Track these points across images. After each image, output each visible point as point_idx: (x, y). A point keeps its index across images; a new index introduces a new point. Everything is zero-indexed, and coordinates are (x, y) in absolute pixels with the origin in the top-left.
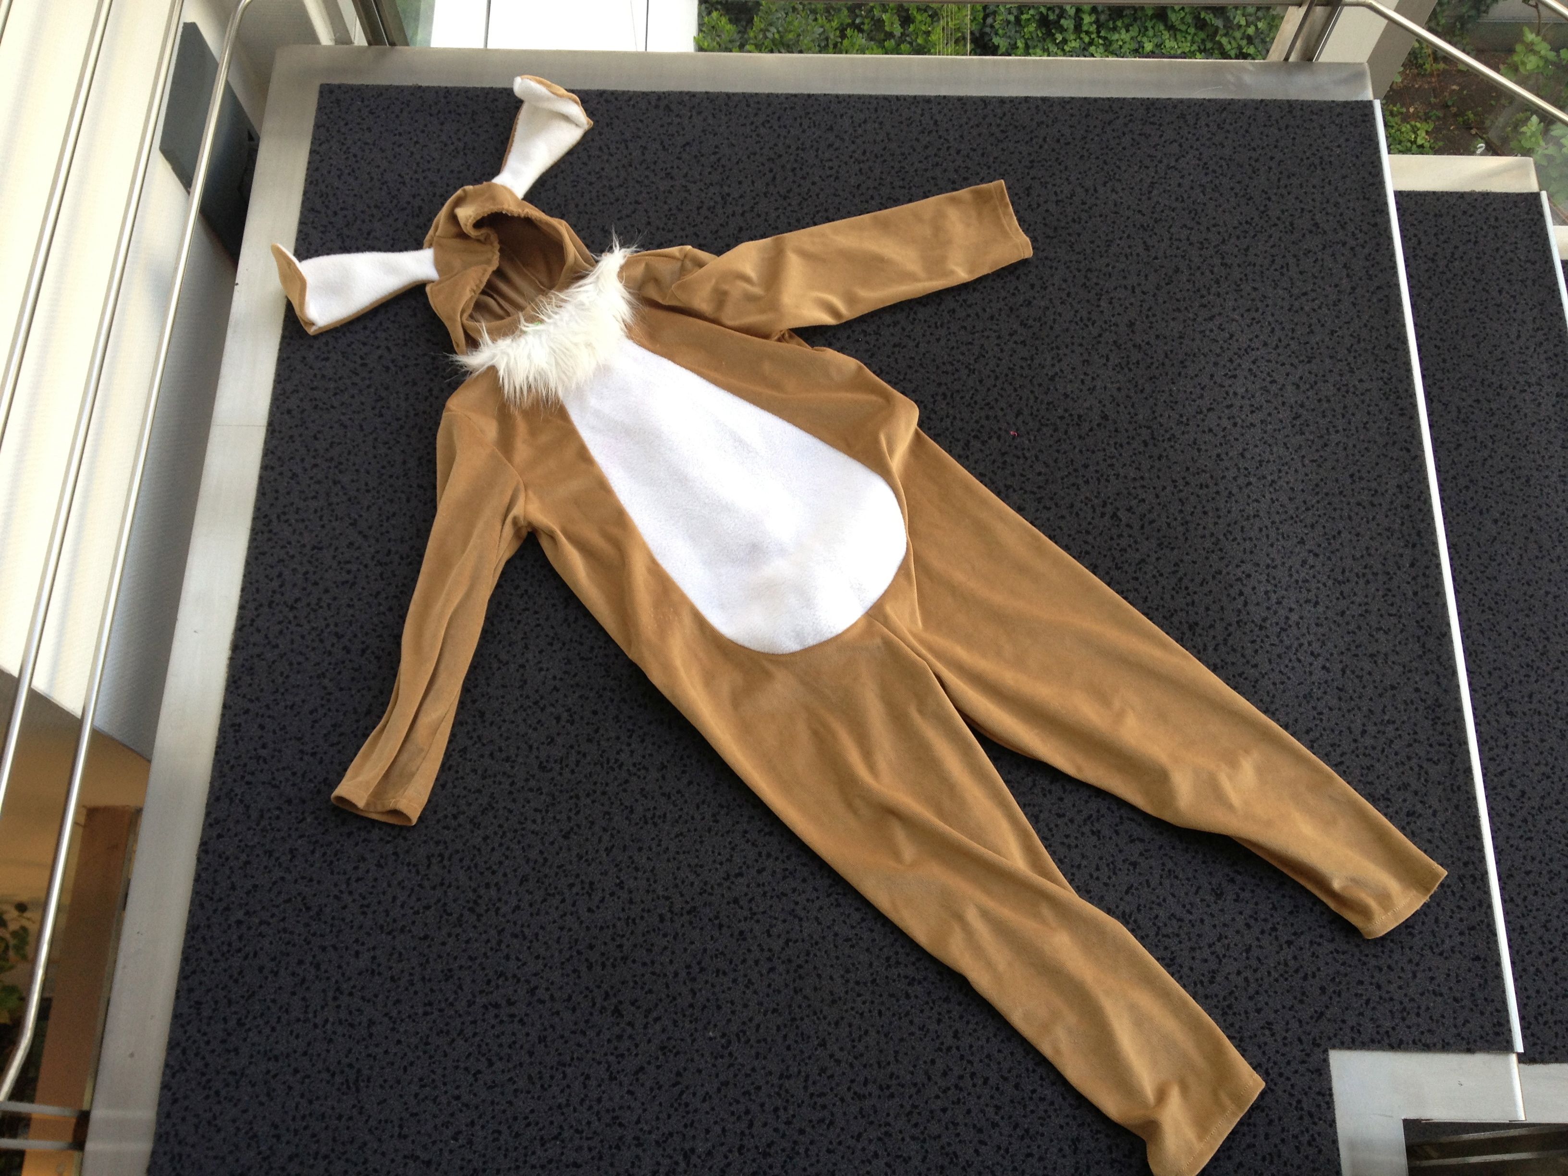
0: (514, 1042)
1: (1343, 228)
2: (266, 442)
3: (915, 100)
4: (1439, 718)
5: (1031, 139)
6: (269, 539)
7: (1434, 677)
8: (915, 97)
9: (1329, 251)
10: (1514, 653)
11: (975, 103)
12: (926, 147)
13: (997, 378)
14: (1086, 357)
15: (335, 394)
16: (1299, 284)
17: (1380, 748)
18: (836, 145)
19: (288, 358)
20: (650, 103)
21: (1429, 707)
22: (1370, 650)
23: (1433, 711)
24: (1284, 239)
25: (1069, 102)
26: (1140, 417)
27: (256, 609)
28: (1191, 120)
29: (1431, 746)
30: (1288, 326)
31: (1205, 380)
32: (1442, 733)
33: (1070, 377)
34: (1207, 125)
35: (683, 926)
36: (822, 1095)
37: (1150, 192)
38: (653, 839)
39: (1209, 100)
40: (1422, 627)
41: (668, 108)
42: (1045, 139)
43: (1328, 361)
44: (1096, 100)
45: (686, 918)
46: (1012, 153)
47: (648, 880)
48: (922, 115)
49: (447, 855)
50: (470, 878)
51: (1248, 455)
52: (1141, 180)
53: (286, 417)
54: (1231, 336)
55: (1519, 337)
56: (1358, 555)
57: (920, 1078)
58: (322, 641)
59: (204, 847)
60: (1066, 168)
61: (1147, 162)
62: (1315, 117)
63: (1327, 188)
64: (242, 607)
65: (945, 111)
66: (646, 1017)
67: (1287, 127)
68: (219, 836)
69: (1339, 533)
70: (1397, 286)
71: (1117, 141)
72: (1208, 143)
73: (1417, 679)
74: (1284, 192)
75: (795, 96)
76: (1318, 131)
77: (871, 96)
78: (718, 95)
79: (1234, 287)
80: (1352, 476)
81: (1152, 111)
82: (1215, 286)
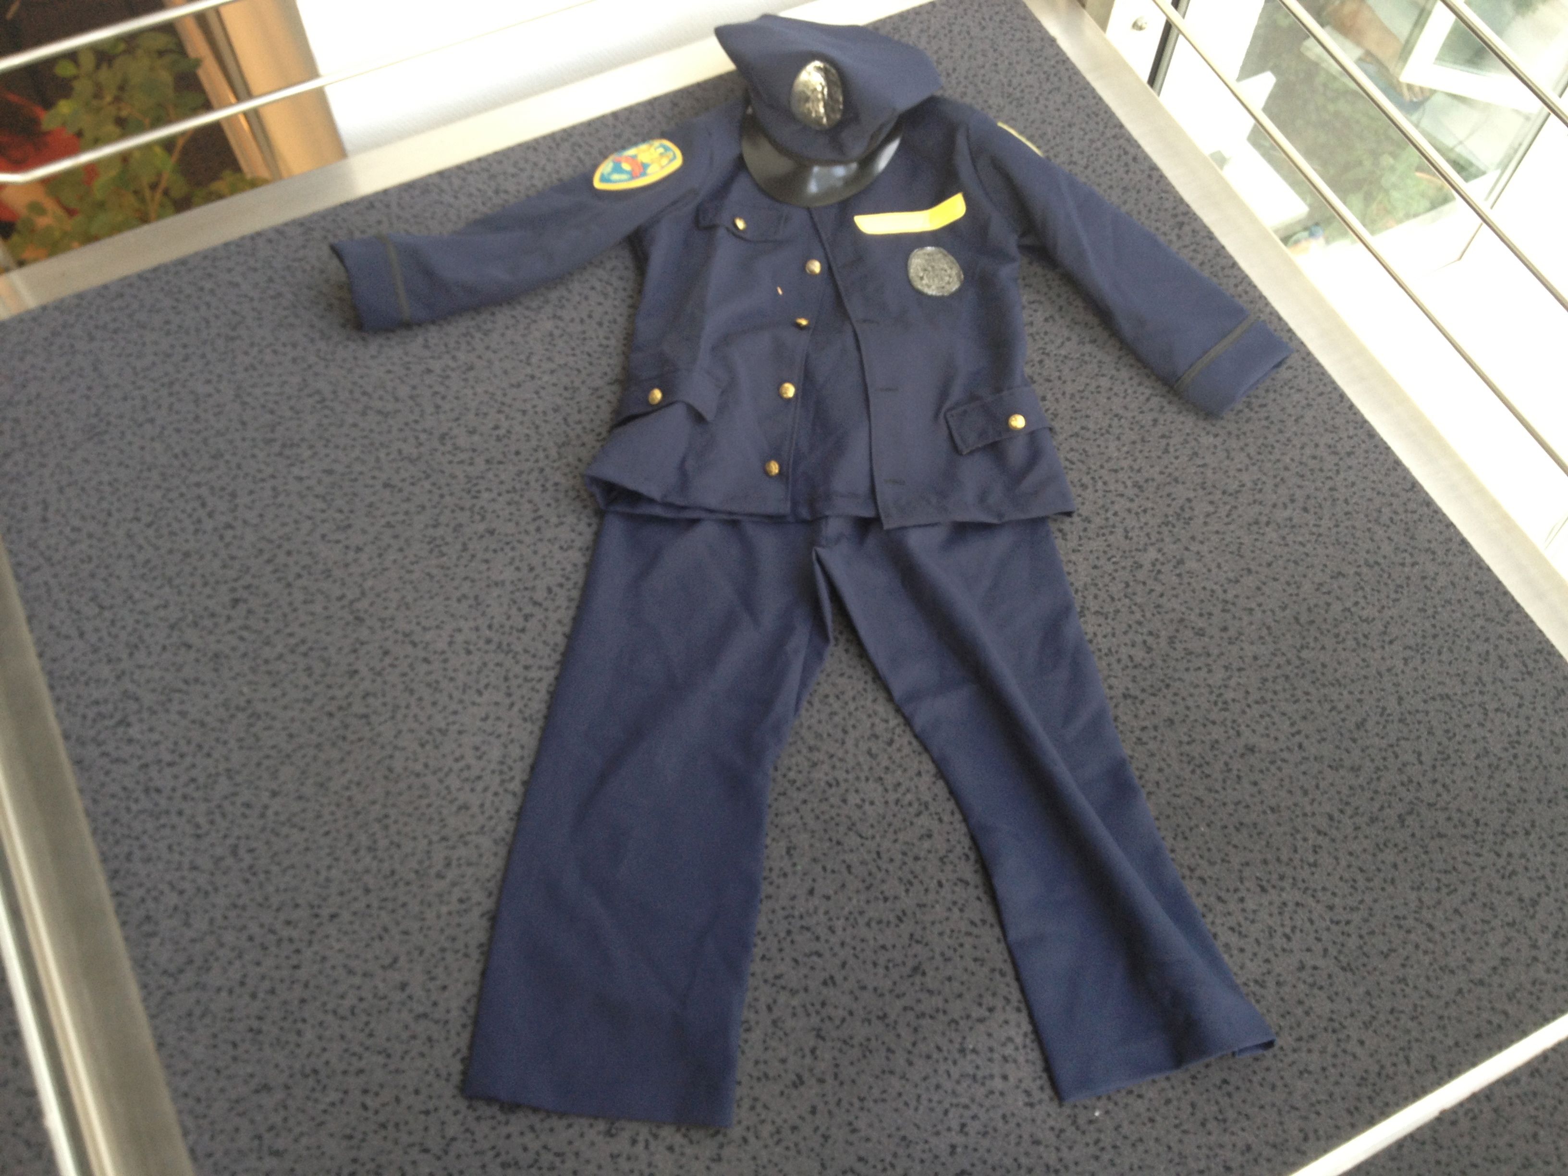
14: (1177, 719)
16: (1440, 914)
25: (1481, 568)
30: (1374, 923)
31: (1236, 860)
33: (1142, 713)
43: (1361, 990)
46: (1372, 540)
54: (1315, 865)
57: (275, 901)
72: (1547, 733)
79: (1381, 841)
82: (1366, 819)
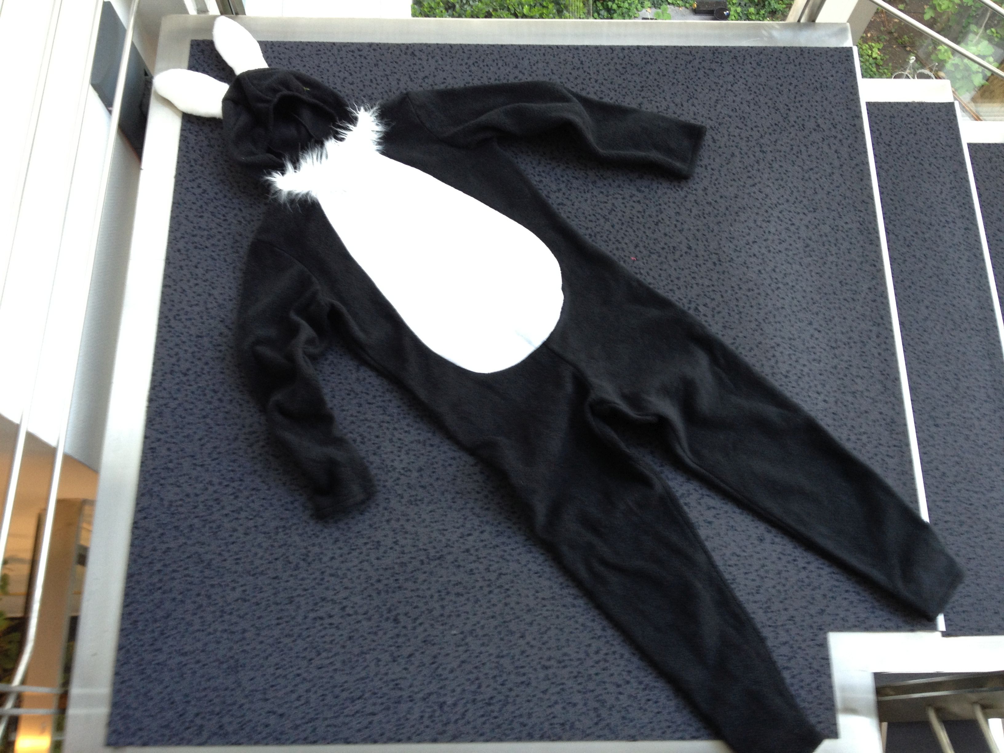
0: (333, 641)
1: (835, 127)
2: (165, 270)
3: (569, 48)
4: (894, 430)
6: (170, 331)
7: (890, 405)
8: (568, 46)
9: (826, 142)
10: (938, 388)
11: (606, 50)
12: (576, 78)
13: (623, 224)
14: (677, 210)
15: (208, 239)
16: (808, 163)
19: (177, 216)
20: (401, 51)
21: (888, 424)
22: (853, 390)
23: (890, 426)
24: (798, 135)
25: (664, 49)
26: (711, 247)
27: (163, 375)
28: (740, 60)
29: (889, 447)
30: (801, 189)
31: (752, 225)
32: (895, 439)
33: (668, 223)
35: (435, 567)
36: (522, 667)
37: (716, 106)
38: (415, 514)
39: (752, 47)
40: (883, 374)
41: (413, 54)
42: (650, 73)
43: (826, 210)
44: (681, 48)
46: (630, 82)
47: (413, 539)
48: (573, 58)
49: (288, 526)
51: (777, 270)
52: (710, 99)
53: (177, 254)
54: (767, 195)
55: (941, 192)
56: (845, 331)
57: (582, 655)
59: (136, 526)
60: (663, 91)
61: (714, 87)
62: (817, 58)
63: (825, 103)
64: (154, 375)
65: (588, 55)
66: (414, 622)
67: (800, 64)
68: (145, 518)
69: (834, 317)
70: (868, 163)
71: (695, 73)
72: (751, 75)
73: (881, 406)
74: (798, 105)
75: (493, 46)
76: (819, 67)
77: (541, 46)
78: (445, 45)
79: (768, 165)
80: (840, 282)
81: (716, 55)
82: (756, 165)
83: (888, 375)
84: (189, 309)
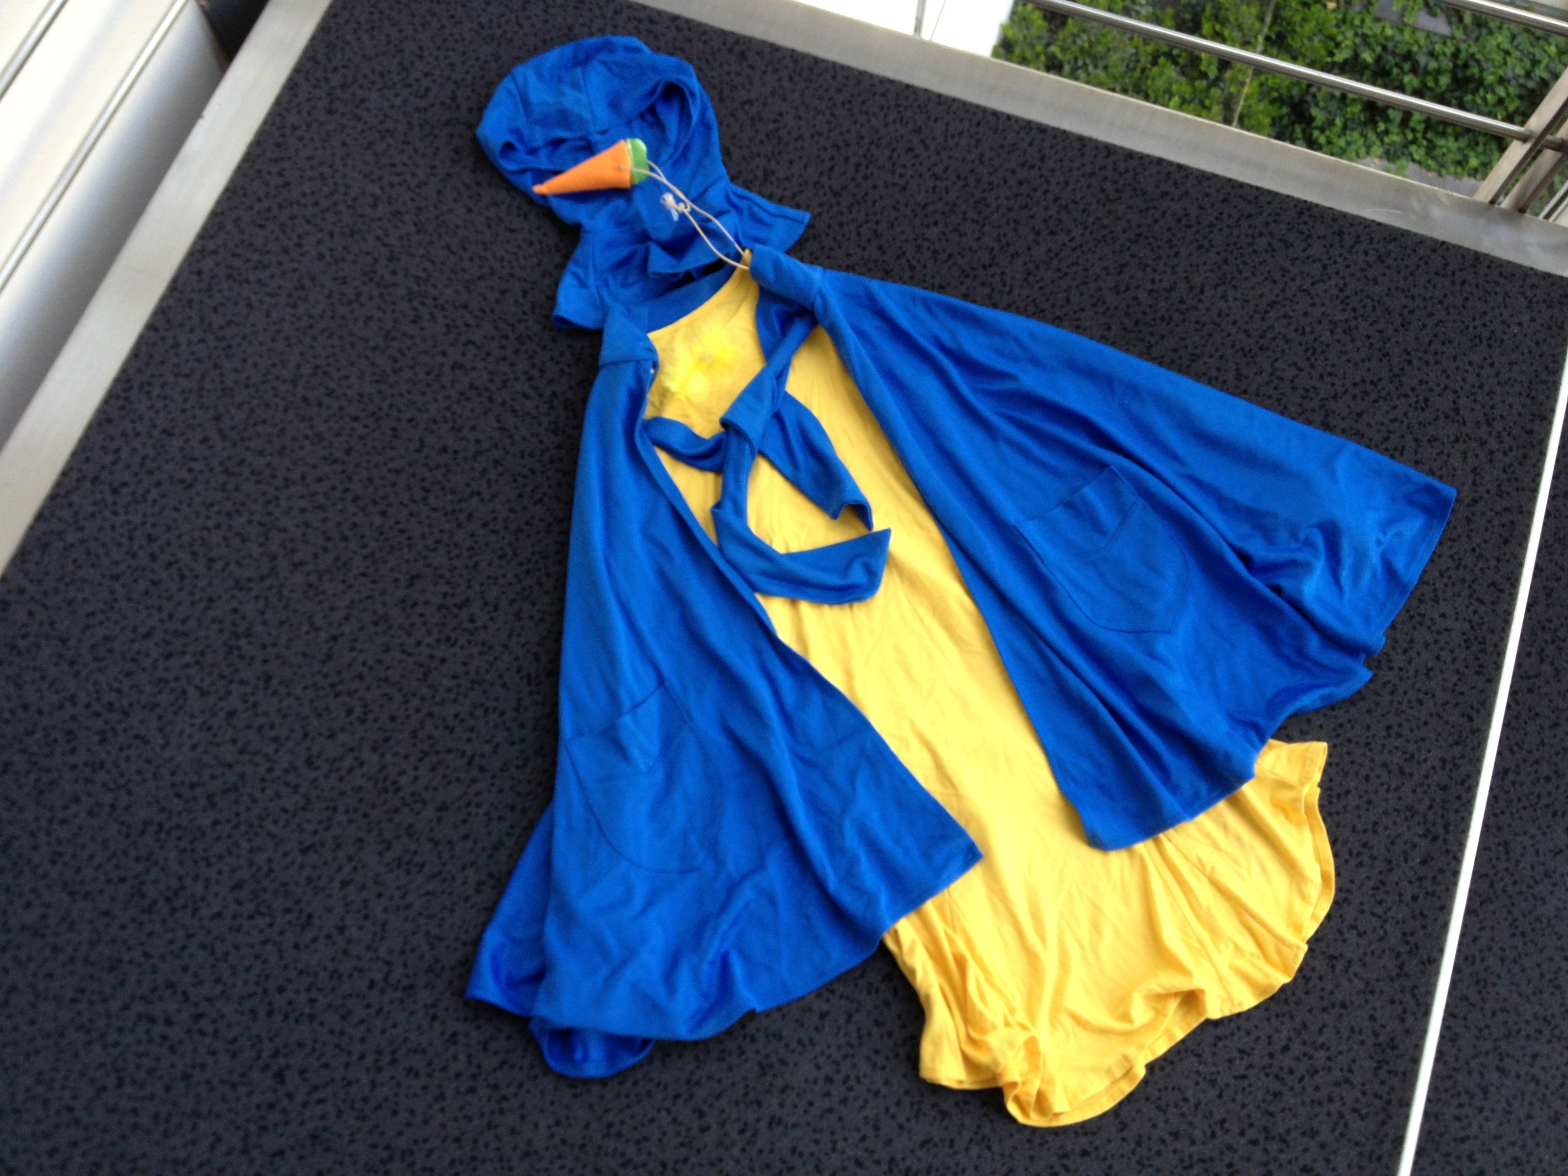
0: (154, 1069)
1: (1489, 424)
2: (163, 299)
3: (1029, 126)
4: (1387, 1063)
5: (1148, 209)
7: (1400, 1009)
10: (1533, 998)
11: (1097, 148)
12: (1021, 183)
15: (256, 268)
17: (1298, 1074)
18: (917, 151)
21: (1379, 1045)
22: (1332, 951)
23: (1383, 1051)
24: (1410, 415)
27: (78, 480)
28: (1348, 240)
29: (1364, 1093)
32: (1383, 1083)
34: (1366, 253)
35: (391, 1002)
37: (1266, 312)
38: (398, 888)
39: (1379, 224)
40: (1408, 943)
42: (1164, 214)
44: (1242, 185)
45: (399, 994)
47: (375, 934)
48: (1031, 144)
49: (167, 826)
50: (181, 863)
52: (1261, 295)
53: (195, 278)
56: (1360, 828)
58: (131, 538)
60: (1176, 255)
61: (1277, 276)
62: (1502, 281)
63: (1487, 371)
65: (1059, 147)
66: (309, 1093)
67: (1463, 282)
69: (1348, 792)
70: (1531, 514)
71: (1250, 240)
73: (1378, 1004)
74: (1431, 358)
75: (892, 82)
76: (1500, 299)
78: (804, 56)
80: (1389, 728)
81: (1305, 218)
83: (1416, 945)
84: (171, 379)
